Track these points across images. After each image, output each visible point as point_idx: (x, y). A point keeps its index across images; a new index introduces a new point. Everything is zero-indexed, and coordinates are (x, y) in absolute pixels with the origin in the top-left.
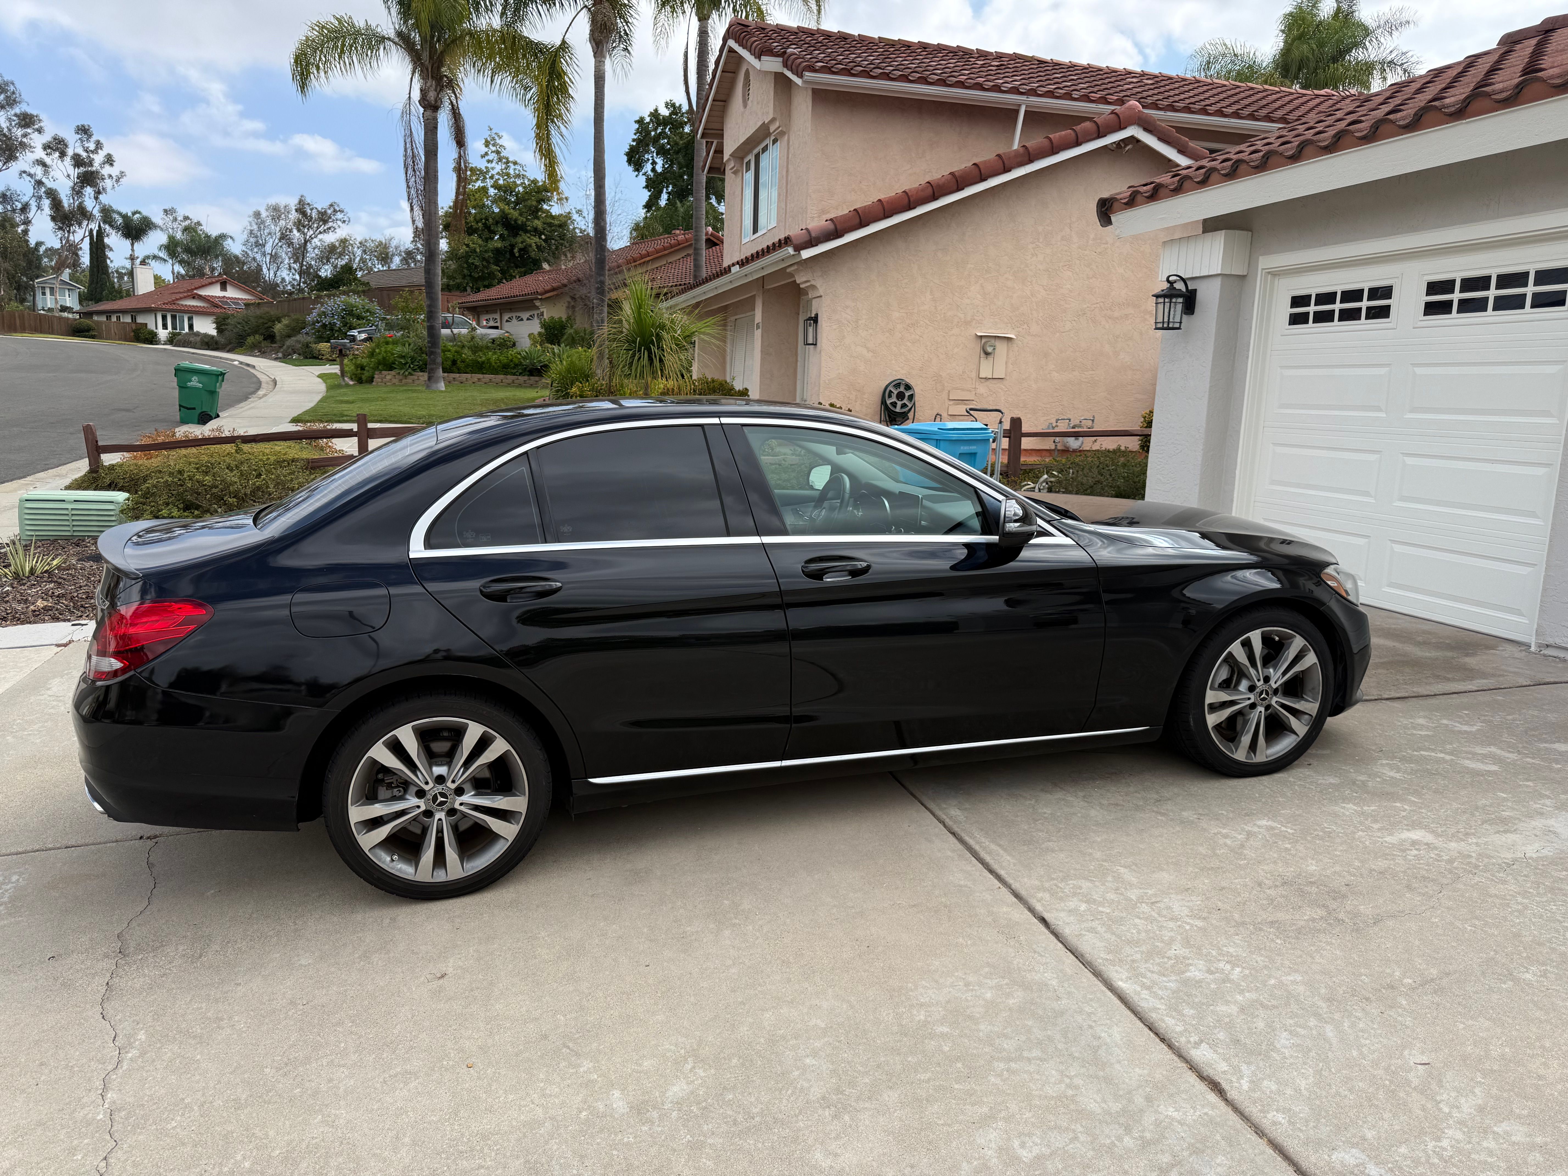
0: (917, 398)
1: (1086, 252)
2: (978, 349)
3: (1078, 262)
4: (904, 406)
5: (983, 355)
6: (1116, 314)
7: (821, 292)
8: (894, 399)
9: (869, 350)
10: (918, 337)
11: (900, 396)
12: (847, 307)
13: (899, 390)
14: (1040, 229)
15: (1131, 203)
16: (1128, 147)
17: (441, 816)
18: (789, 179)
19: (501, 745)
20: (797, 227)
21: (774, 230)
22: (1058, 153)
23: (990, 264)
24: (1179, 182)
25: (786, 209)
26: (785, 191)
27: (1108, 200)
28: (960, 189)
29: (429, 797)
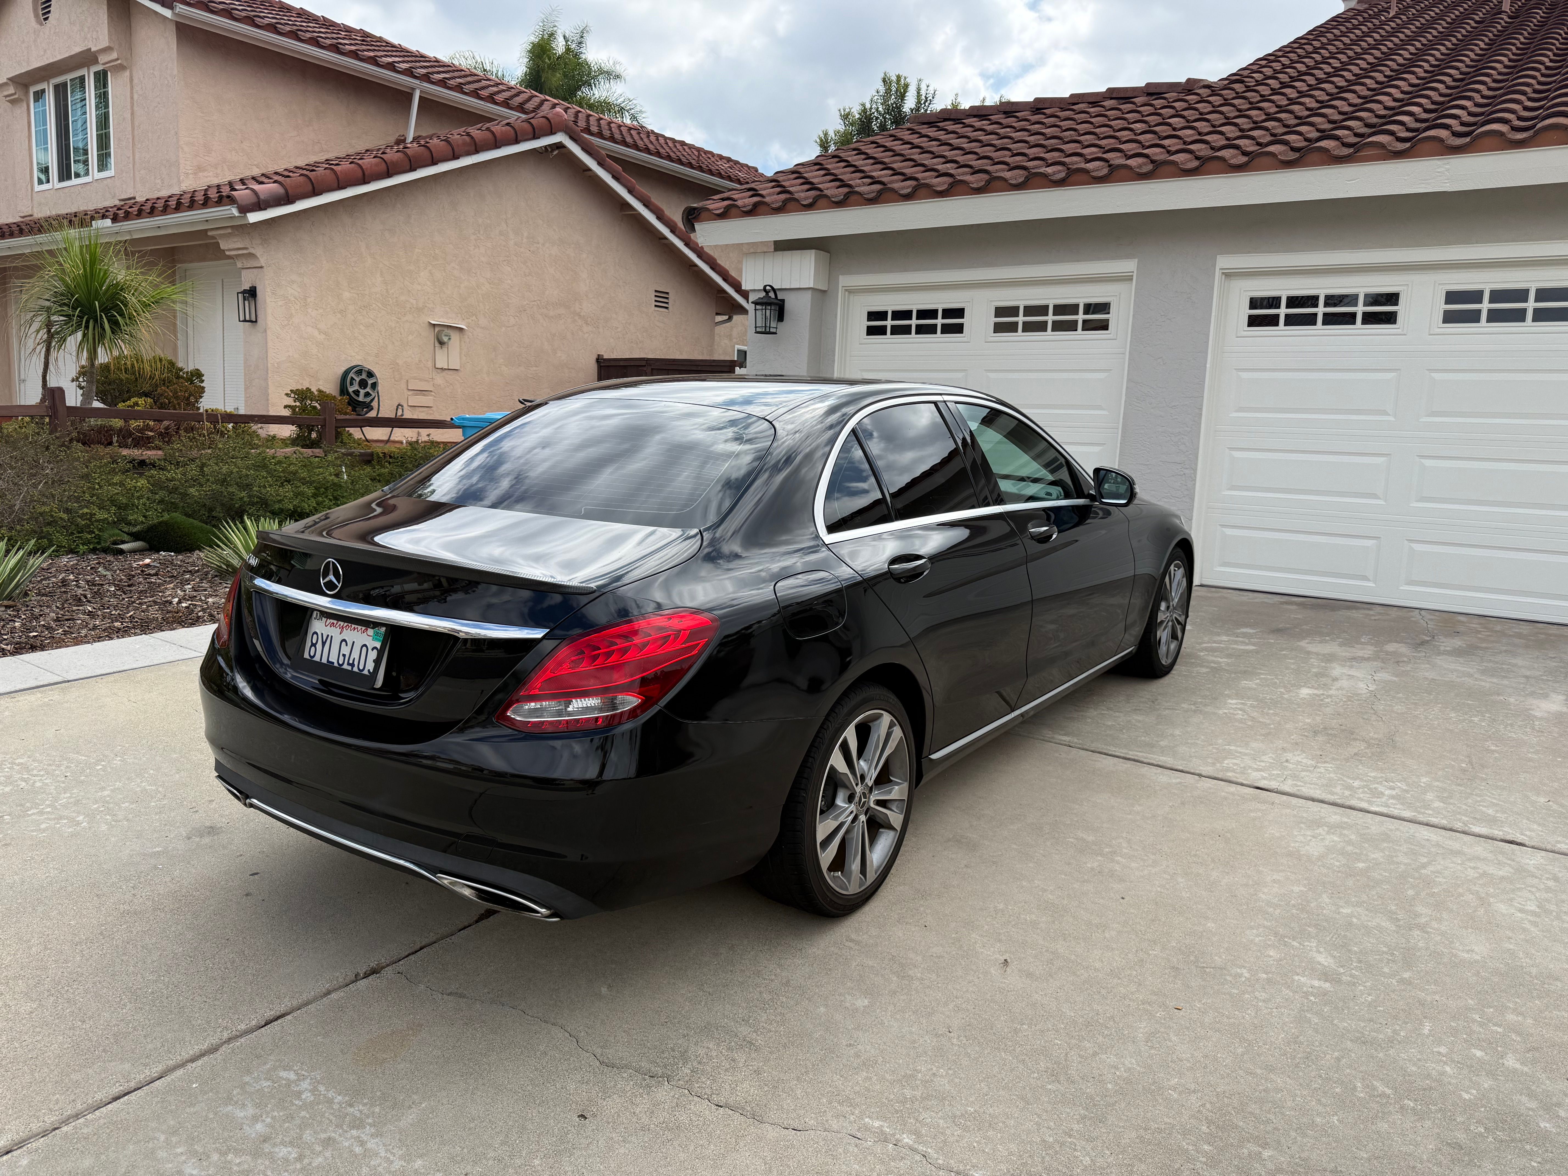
0: (380, 388)
1: (522, 250)
2: (432, 338)
3: (515, 259)
4: (367, 394)
5: (437, 344)
6: (551, 313)
7: (262, 262)
8: (356, 387)
9: (320, 332)
10: (371, 321)
11: (363, 384)
12: (293, 282)
13: (361, 377)
14: (480, 221)
15: (723, 215)
16: (555, 153)
17: (863, 818)
18: (136, 124)
19: (897, 732)
20: (159, 181)
21: (109, 180)
22: (500, 147)
23: (437, 251)
24: (783, 202)
25: (134, 159)
26: (130, 136)
27: (695, 209)
28: (412, 169)
29: (857, 799)
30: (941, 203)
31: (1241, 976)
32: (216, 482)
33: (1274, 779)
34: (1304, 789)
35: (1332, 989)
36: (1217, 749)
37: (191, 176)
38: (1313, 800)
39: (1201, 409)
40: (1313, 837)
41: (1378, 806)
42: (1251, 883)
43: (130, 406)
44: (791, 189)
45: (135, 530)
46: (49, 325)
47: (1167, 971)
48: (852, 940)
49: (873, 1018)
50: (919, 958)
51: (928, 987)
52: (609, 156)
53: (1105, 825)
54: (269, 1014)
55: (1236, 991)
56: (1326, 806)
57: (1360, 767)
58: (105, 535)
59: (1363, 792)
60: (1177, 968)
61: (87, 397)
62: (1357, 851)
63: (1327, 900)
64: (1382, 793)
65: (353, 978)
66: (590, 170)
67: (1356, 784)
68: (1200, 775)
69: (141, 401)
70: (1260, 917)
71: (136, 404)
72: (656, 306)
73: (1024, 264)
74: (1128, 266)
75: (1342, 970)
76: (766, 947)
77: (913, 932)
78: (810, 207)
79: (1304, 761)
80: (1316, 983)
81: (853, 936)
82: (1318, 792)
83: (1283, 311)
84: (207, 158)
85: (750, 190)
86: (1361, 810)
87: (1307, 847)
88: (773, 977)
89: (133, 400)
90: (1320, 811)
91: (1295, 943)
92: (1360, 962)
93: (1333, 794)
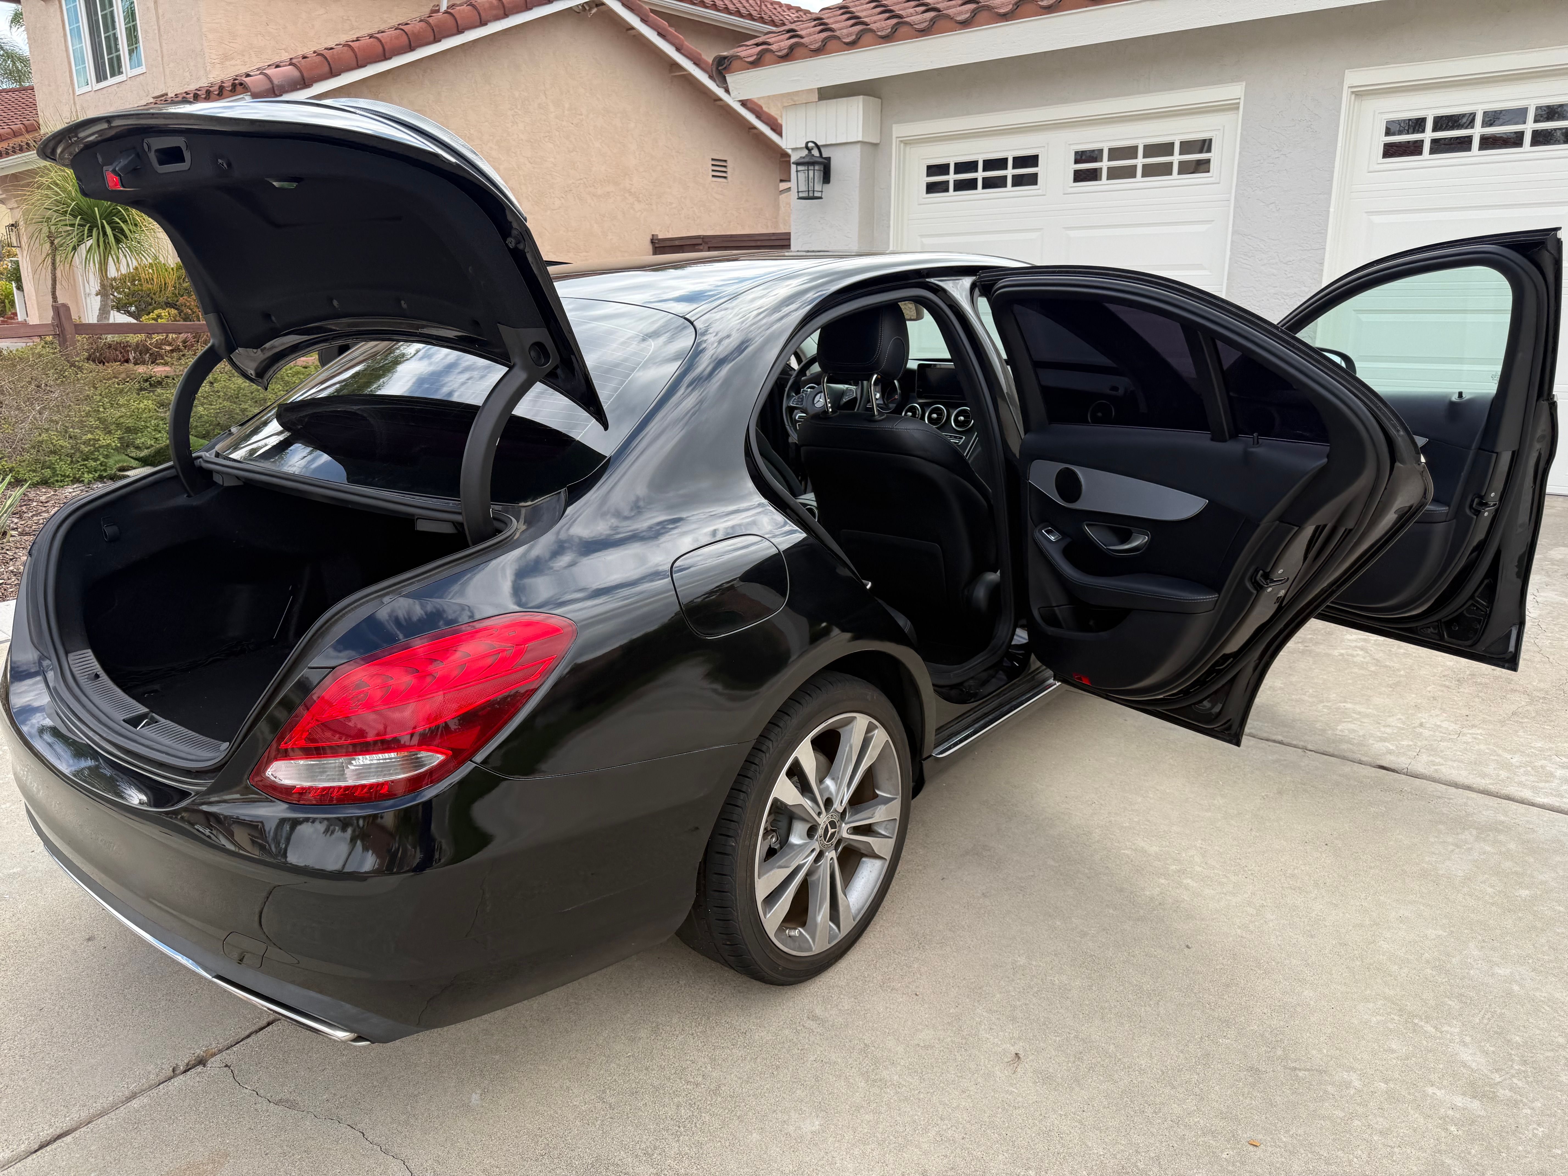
1: (564, 123)
3: (557, 133)
6: (600, 192)
14: (517, 94)
15: (757, 63)
16: (594, 11)
17: (831, 855)
18: (160, 11)
19: (880, 736)
20: (187, 74)
21: (141, 77)
22: (531, 9)
23: (472, 131)
24: (822, 41)
25: (162, 51)
26: (156, 27)
27: (725, 58)
28: (436, 40)
29: (820, 831)
30: (1007, 28)
31: (1348, 1085)
32: (229, 399)
33: (1404, 754)
34: (1443, 769)
35: (1483, 1113)
36: (1329, 708)
37: (218, 66)
38: (1456, 785)
39: (1322, 264)
40: (1458, 846)
41: (1546, 794)
42: (1367, 922)
43: (153, 319)
44: (833, 26)
45: (142, 454)
46: (51, 237)
47: (1242, 1075)
48: (814, 1018)
49: (822, 1154)
50: (900, 1049)
51: (906, 1099)
52: (652, 11)
53: (1174, 828)
54: (45, 1135)
55: (1342, 1114)
56: (1474, 795)
57: (1521, 733)
58: (111, 462)
59: (1526, 773)
60: (1257, 1070)
61: (104, 312)
62: (1518, 869)
63: (1476, 953)
64: (1552, 775)
65: (170, 1073)
66: (632, 28)
67: (1516, 759)
68: (1305, 749)
69: (164, 313)
70: (1379, 981)
71: (159, 316)
72: (713, 176)
73: (1108, 97)
74: (1234, 91)
75: (1497, 1078)
76: (701, 1028)
77: (899, 1004)
78: (852, 44)
79: (1445, 724)
80: (1459, 1101)
81: (818, 1011)
82: (1464, 773)
83: (1428, 136)
84: (231, 45)
85: (789, 31)
86: (1522, 802)
87: (1448, 863)
88: (700, 1079)
89: (156, 312)
90: (1466, 804)
91: (1429, 1028)
92: (1525, 1063)
93: (1484, 775)
